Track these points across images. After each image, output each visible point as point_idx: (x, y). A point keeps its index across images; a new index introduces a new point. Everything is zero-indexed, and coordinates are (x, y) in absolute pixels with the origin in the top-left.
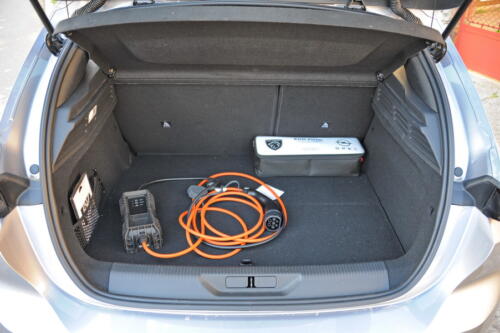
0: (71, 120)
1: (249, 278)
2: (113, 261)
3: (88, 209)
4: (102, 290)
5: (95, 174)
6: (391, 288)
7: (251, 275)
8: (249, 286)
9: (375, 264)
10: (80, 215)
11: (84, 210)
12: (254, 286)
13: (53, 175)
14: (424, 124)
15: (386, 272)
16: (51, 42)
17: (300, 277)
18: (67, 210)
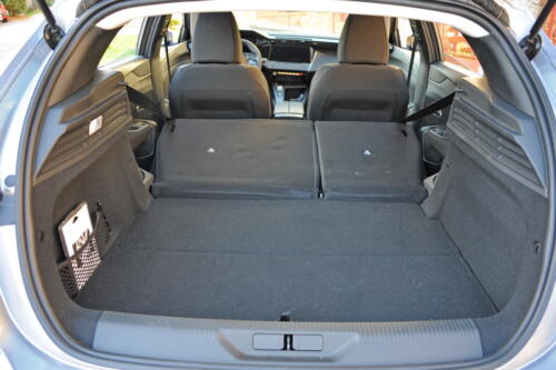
0: (63, 121)
1: (286, 336)
2: (103, 310)
3: (83, 247)
4: (84, 345)
5: (100, 209)
6: (485, 355)
7: (288, 333)
8: (285, 348)
9: (460, 322)
10: (71, 252)
11: (78, 247)
12: (292, 349)
13: (33, 189)
14: (518, 133)
15: (476, 333)
16: (51, 35)
17: (356, 337)
18: (49, 237)
